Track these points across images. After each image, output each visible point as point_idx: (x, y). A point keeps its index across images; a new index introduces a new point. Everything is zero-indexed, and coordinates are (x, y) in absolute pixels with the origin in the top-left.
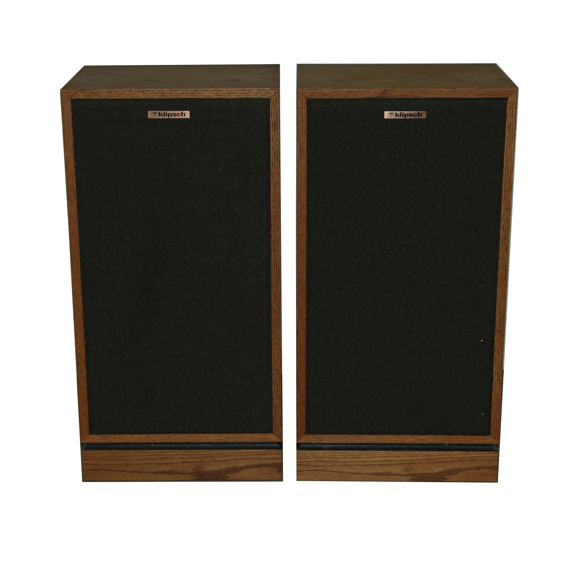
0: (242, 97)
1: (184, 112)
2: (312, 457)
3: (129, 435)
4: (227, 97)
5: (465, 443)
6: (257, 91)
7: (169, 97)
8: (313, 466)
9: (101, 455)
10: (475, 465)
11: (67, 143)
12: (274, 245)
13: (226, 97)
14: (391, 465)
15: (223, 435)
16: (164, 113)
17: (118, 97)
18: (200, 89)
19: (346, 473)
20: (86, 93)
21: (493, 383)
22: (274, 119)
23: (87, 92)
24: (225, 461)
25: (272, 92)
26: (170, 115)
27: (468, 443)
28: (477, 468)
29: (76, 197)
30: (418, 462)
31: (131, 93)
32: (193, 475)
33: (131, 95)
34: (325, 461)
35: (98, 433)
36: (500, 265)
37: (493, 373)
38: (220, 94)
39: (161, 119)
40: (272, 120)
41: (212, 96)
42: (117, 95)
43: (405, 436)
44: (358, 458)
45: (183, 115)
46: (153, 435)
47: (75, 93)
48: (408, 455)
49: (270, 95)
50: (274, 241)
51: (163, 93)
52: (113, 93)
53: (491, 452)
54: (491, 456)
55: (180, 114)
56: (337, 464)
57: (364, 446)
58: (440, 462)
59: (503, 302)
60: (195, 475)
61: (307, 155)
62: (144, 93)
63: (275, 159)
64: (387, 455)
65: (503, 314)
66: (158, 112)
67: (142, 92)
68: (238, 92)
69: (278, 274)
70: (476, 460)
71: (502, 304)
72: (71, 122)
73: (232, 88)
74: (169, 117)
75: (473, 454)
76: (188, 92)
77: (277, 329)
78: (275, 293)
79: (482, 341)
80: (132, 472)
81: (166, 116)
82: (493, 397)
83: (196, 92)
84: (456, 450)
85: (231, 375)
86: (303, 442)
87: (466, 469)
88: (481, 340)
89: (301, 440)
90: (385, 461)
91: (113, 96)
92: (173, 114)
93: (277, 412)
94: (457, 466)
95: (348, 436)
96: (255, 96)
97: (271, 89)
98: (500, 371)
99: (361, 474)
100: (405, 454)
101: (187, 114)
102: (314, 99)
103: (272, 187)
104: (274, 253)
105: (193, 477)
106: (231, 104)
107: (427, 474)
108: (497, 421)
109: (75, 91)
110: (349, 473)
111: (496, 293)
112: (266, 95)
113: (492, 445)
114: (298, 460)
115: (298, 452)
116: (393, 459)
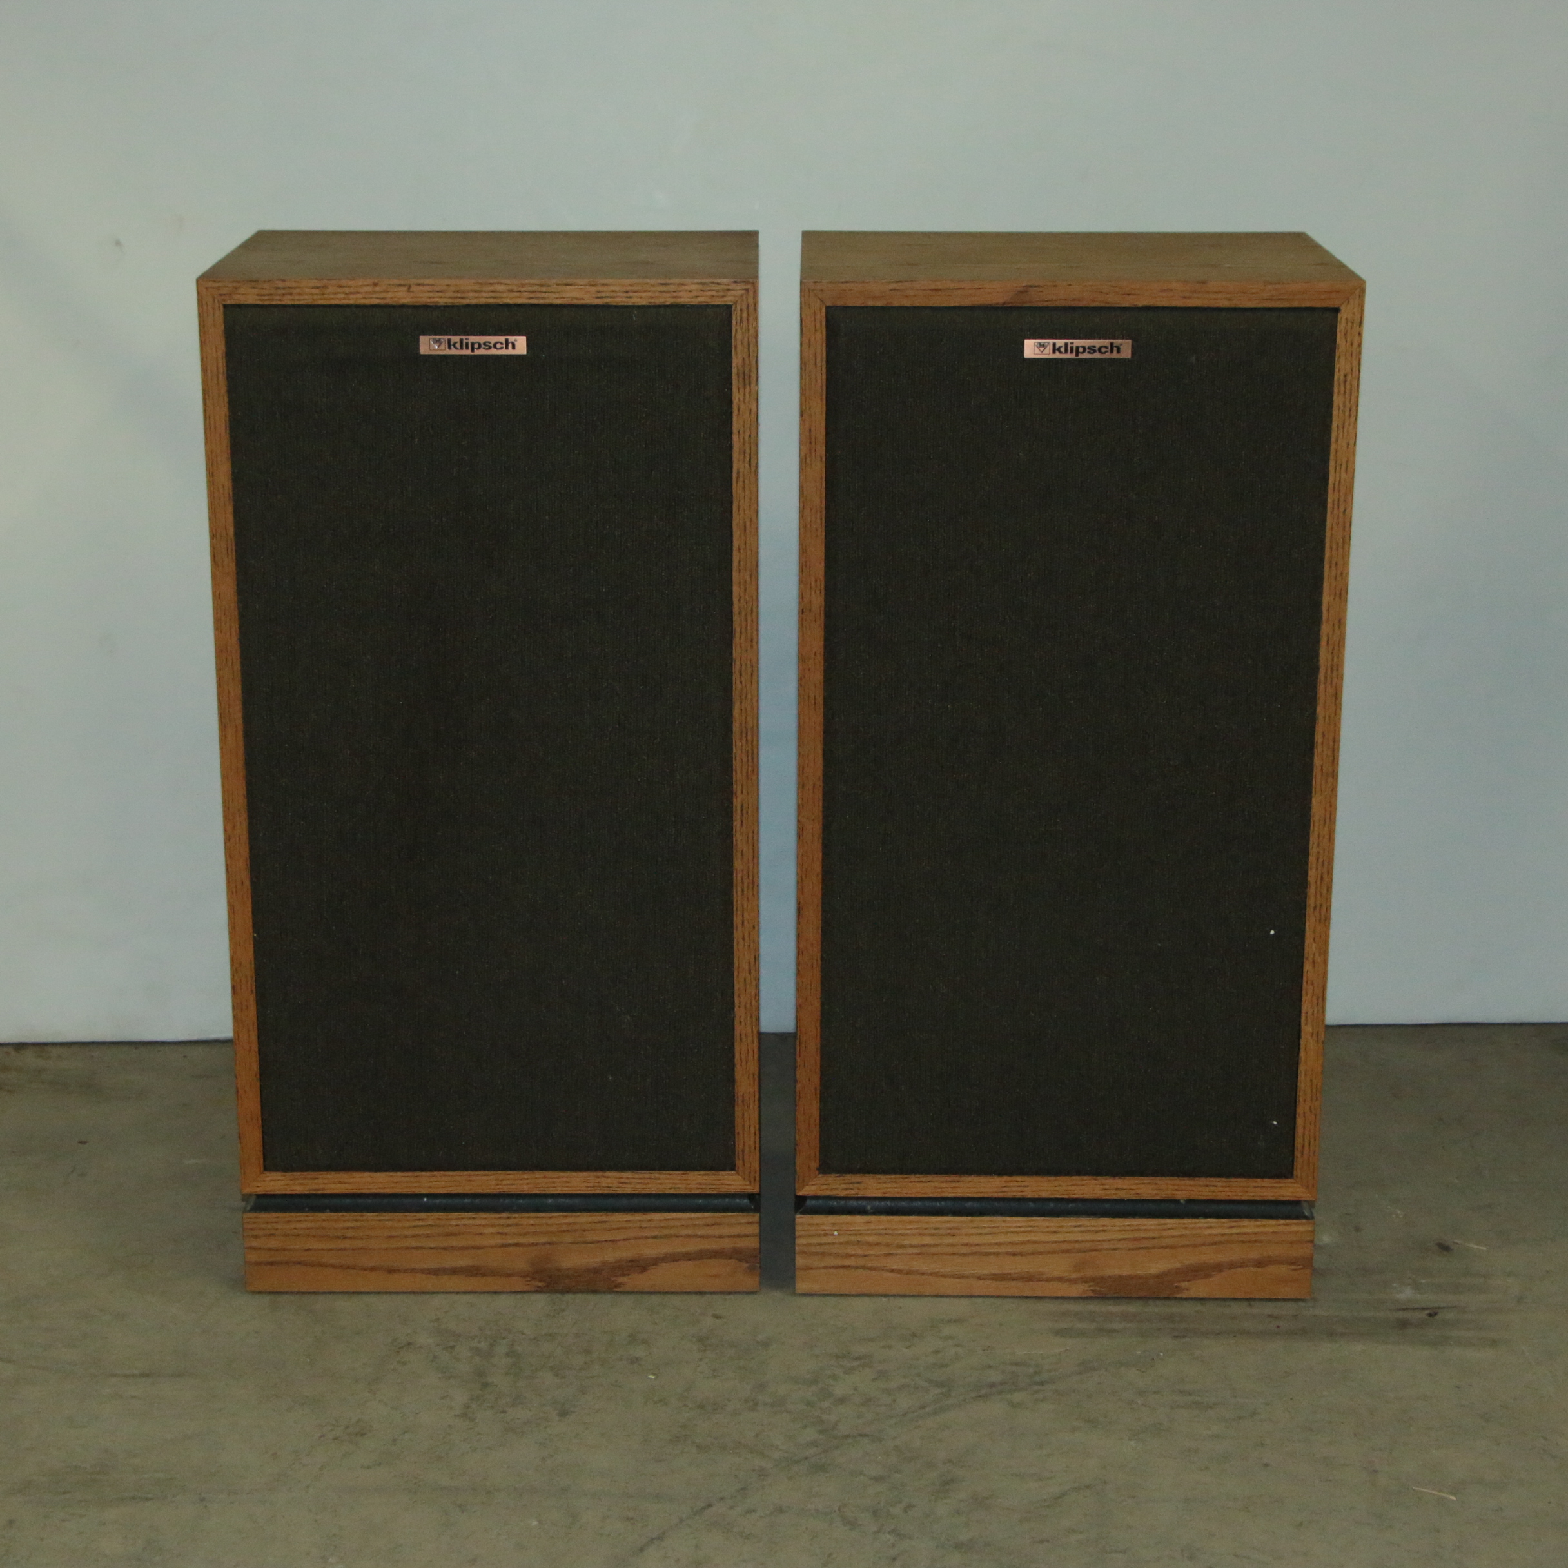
0: (659, 301)
1: (511, 338)
2: (836, 1233)
3: (366, 1174)
4: (622, 302)
5: (1227, 1198)
6: (700, 287)
7: (474, 302)
8: (837, 1255)
9: (293, 1226)
10: (1254, 1254)
11: (212, 417)
12: (741, 682)
13: (621, 300)
14: (1040, 1253)
15: (608, 1174)
16: (461, 341)
17: (344, 299)
18: (554, 281)
19: (923, 1274)
20: (262, 289)
21: (1302, 1042)
22: (743, 359)
23: (265, 286)
24: (613, 1241)
25: (739, 289)
26: (476, 346)
27: (1235, 1198)
28: (1259, 1264)
29: (234, 558)
30: (1106, 1246)
31: (377, 289)
32: (529, 1279)
33: (377, 295)
34: (869, 1244)
35: (287, 1168)
36: (1318, 738)
37: (1300, 1016)
38: (603, 295)
39: (453, 356)
40: (736, 361)
41: (583, 299)
43: (1076, 1179)
44: (953, 1235)
45: (510, 346)
46: (428, 1174)
47: (236, 288)
48: (1082, 1229)
49: (732, 295)
50: (741, 675)
51: (458, 292)
52: (331, 290)
53: (1295, 1221)
54: (1296, 1233)
55: (502, 344)
56: (900, 1251)
57: (969, 1204)
58: (1162, 1247)
59: (1326, 832)
60: (534, 1279)
61: (827, 451)
62: (409, 288)
63: (744, 462)
64: (1030, 1228)
65: (1326, 863)
66: (447, 337)
67: (405, 289)
68: (652, 289)
69: (750, 758)
70: (1256, 1241)
71: (1324, 836)
72: (222, 364)
73: (637, 277)
74: (473, 351)
75: (1249, 1226)
76: (523, 287)
77: (748, 899)
78: (742, 806)
79: (1272, 932)
80: (372, 1269)
81: (467, 348)
82: (1302, 1078)
83: (544, 289)
84: (1206, 1216)
85: (629, 1018)
86: (811, 1194)
87: (1232, 1266)
88: (1271, 930)
89: (807, 1188)
90: (1024, 1243)
91: (332, 296)
92: (485, 344)
93: (746, 1115)
94: (1209, 1256)
95: (929, 1178)
96: (693, 300)
97: (735, 282)
98: (1318, 1011)
99: (960, 1277)
100: (1076, 1226)
101: (521, 345)
102: (845, 308)
103: (736, 533)
104: (741, 703)
105: (529, 1283)
106: (632, 318)
107: (1131, 1277)
108: (1312, 1140)
109: (235, 284)
110: (931, 1274)
111: (1310, 808)
112: (723, 297)
113: (1297, 1203)
114: (798, 1241)
115: (801, 1219)
116: (1044, 1238)
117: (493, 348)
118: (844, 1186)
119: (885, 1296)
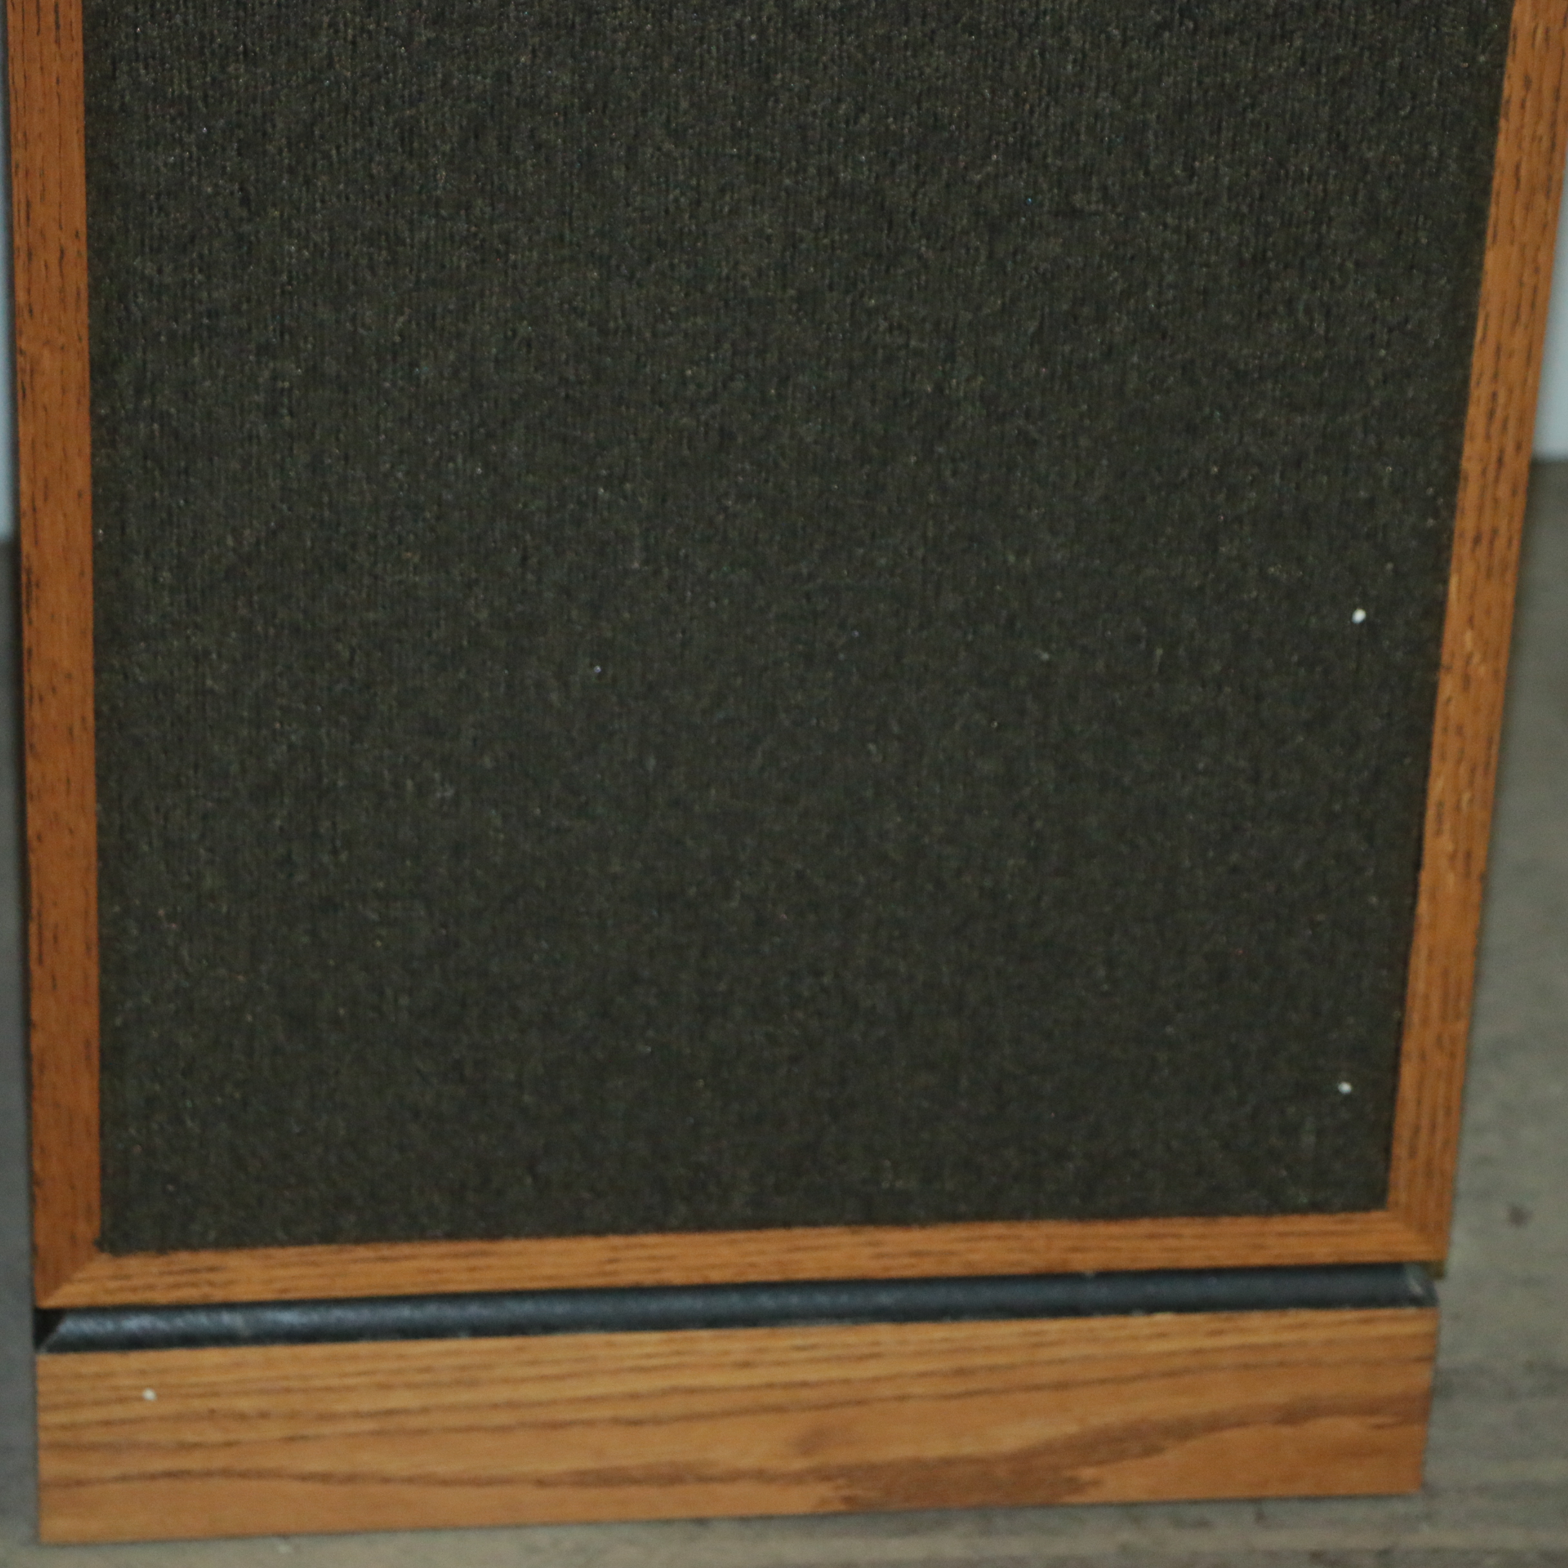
2: (149, 1393)
8: (152, 1448)
10: (1278, 1393)
21: (1425, 878)
28: (1291, 1415)
30: (886, 1390)
34: (242, 1417)
36: (1512, 87)
37: (1422, 815)
44: (473, 1384)
53: (1388, 1310)
54: (1386, 1339)
56: (326, 1429)
58: (1038, 1388)
59: (1518, 342)
65: (1512, 424)
70: (1281, 1364)
71: (1510, 356)
75: (1262, 1329)
79: (1359, 616)
82: (1419, 963)
84: (1152, 1307)
86: (80, 1302)
87: (1214, 1424)
88: (1354, 608)
89: (68, 1288)
90: (661, 1393)
94: (1155, 1404)
95: (405, 1249)
98: (1471, 801)
99: (491, 1482)
100: (799, 1348)
107: (948, 1462)
108: (1441, 1118)
110: (410, 1480)
111: (1478, 284)
113: (1395, 1268)
114: (47, 1418)
115: (51, 1364)
116: (715, 1379)
118: (171, 1280)
119: (284, 1536)
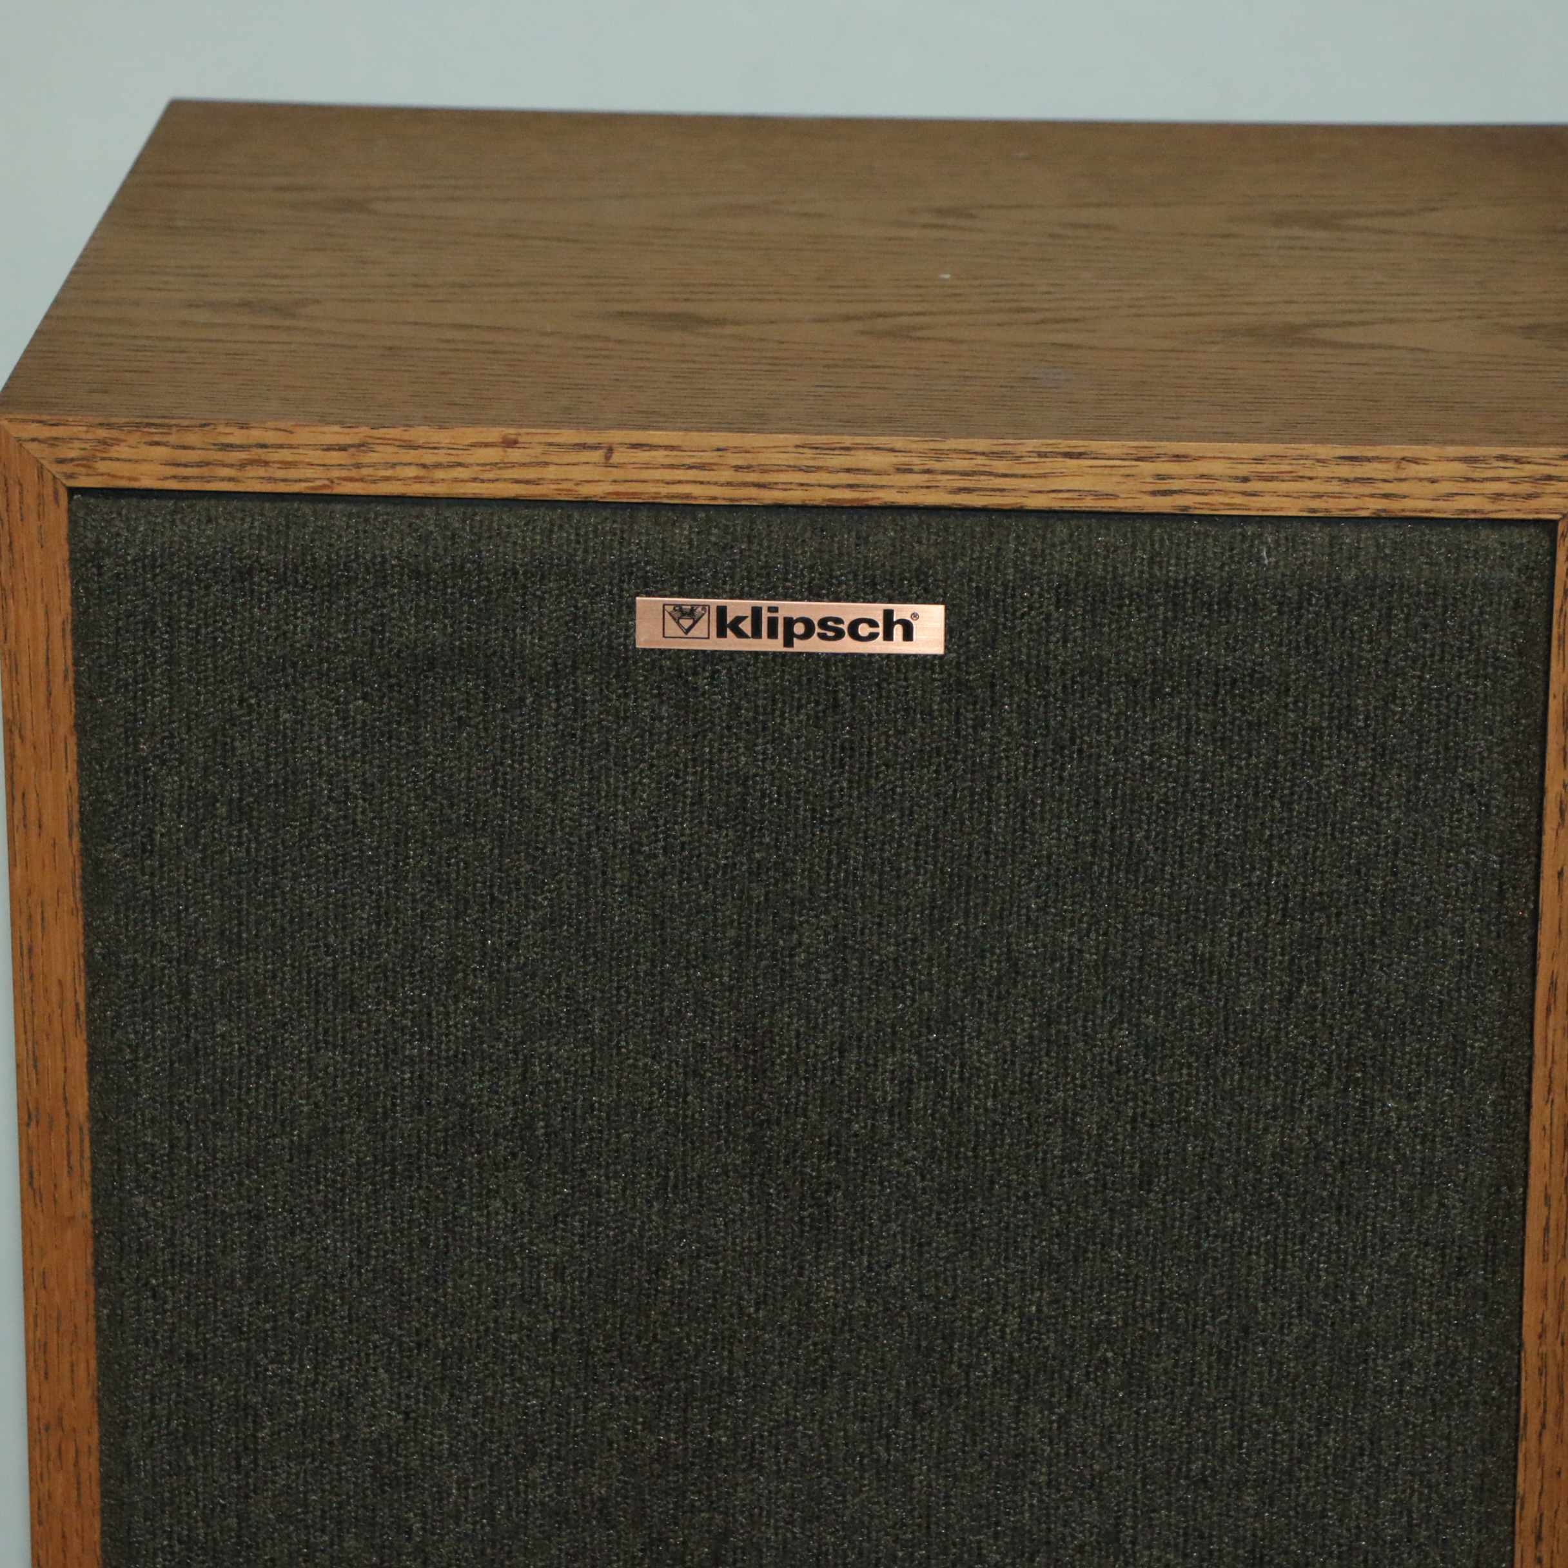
1: (902, 611)
6: (1460, 468)
7: (796, 496)
11: (32, 796)
13: (1221, 502)
17: (418, 479)
18: (1033, 444)
20: (182, 445)
23: (191, 438)
26: (799, 629)
29: (88, 1179)
31: (515, 455)
33: (514, 473)
38: (1176, 485)
39: (732, 655)
42: (412, 472)
45: (898, 631)
47: (103, 442)
49: (1557, 494)
50: (1539, 1538)
51: (751, 468)
52: (383, 454)
55: (872, 623)
62: (607, 458)
66: (714, 603)
67: (597, 456)
68: (1321, 471)
72: (63, 656)
73: (1274, 435)
81: (772, 634)
83: (1000, 466)
92: (823, 623)
96: (1441, 504)
106: (1259, 560)
109: (102, 433)
112: (1529, 496)
117: (847, 638)
